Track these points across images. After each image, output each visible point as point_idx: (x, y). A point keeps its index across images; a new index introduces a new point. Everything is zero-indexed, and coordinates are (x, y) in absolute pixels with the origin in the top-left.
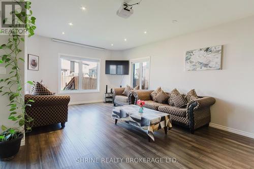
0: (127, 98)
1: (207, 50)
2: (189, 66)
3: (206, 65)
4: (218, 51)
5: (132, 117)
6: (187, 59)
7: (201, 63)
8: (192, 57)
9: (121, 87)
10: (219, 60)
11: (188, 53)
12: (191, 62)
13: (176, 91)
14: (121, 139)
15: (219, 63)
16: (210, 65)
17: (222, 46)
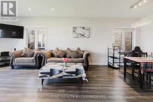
0: (33, 58)
1: (83, 28)
2: (75, 35)
3: (83, 35)
4: (88, 29)
5: (66, 72)
6: (74, 31)
7: (81, 34)
8: (76, 30)
9: (15, 49)
10: (88, 33)
11: (74, 28)
12: (76, 33)
13: (68, 49)
14: (65, 93)
15: (89, 35)
16: (85, 35)
17: (89, 27)
